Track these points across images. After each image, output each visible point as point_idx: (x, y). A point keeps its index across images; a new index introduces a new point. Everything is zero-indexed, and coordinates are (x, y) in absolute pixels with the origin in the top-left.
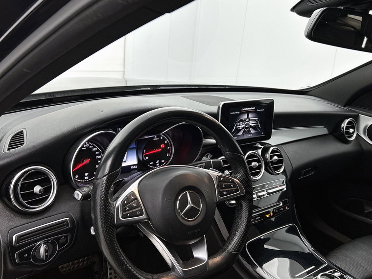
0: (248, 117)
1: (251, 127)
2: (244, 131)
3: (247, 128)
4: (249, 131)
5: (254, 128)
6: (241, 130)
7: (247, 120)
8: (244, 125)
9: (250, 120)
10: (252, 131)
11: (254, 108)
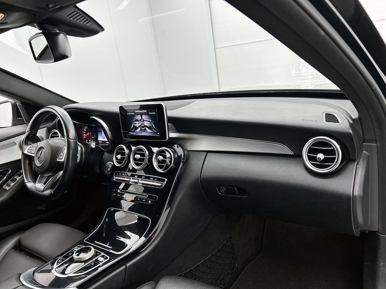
0: (142, 118)
1: (146, 126)
2: (141, 130)
3: (143, 127)
4: (145, 130)
5: (150, 128)
6: (138, 128)
7: (142, 120)
8: (140, 125)
9: (144, 121)
10: (148, 130)
11: (146, 111)
